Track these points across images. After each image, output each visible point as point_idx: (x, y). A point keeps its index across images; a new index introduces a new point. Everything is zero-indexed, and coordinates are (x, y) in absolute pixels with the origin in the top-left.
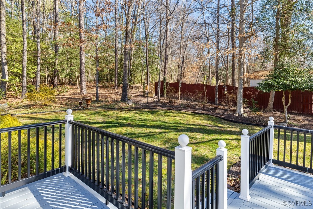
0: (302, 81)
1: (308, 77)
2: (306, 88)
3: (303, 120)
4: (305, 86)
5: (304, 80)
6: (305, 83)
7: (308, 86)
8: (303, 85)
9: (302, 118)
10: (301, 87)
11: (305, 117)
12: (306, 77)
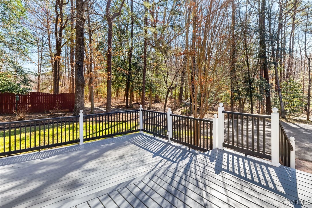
0: (2, 84)
1: (7, 81)
2: (6, 90)
3: (3, 119)
4: (6, 88)
5: (4, 83)
6: (5, 86)
7: (7, 88)
8: (3, 87)
9: (3, 118)
10: (2, 89)
11: (5, 117)
12: (6, 80)
